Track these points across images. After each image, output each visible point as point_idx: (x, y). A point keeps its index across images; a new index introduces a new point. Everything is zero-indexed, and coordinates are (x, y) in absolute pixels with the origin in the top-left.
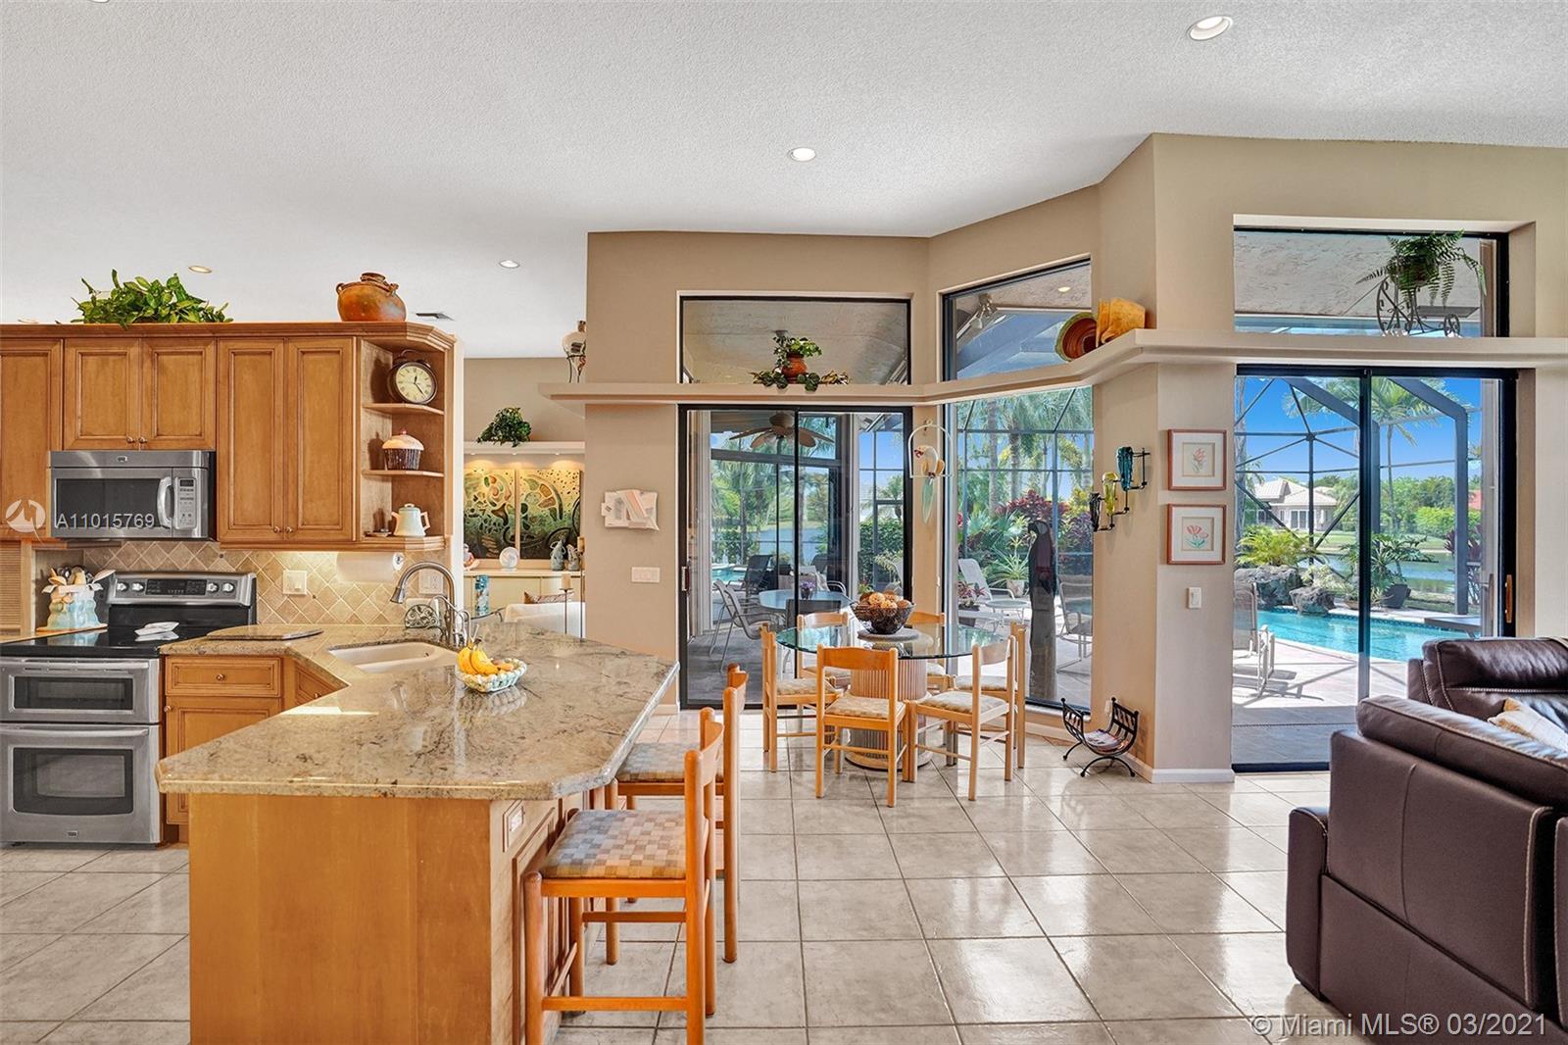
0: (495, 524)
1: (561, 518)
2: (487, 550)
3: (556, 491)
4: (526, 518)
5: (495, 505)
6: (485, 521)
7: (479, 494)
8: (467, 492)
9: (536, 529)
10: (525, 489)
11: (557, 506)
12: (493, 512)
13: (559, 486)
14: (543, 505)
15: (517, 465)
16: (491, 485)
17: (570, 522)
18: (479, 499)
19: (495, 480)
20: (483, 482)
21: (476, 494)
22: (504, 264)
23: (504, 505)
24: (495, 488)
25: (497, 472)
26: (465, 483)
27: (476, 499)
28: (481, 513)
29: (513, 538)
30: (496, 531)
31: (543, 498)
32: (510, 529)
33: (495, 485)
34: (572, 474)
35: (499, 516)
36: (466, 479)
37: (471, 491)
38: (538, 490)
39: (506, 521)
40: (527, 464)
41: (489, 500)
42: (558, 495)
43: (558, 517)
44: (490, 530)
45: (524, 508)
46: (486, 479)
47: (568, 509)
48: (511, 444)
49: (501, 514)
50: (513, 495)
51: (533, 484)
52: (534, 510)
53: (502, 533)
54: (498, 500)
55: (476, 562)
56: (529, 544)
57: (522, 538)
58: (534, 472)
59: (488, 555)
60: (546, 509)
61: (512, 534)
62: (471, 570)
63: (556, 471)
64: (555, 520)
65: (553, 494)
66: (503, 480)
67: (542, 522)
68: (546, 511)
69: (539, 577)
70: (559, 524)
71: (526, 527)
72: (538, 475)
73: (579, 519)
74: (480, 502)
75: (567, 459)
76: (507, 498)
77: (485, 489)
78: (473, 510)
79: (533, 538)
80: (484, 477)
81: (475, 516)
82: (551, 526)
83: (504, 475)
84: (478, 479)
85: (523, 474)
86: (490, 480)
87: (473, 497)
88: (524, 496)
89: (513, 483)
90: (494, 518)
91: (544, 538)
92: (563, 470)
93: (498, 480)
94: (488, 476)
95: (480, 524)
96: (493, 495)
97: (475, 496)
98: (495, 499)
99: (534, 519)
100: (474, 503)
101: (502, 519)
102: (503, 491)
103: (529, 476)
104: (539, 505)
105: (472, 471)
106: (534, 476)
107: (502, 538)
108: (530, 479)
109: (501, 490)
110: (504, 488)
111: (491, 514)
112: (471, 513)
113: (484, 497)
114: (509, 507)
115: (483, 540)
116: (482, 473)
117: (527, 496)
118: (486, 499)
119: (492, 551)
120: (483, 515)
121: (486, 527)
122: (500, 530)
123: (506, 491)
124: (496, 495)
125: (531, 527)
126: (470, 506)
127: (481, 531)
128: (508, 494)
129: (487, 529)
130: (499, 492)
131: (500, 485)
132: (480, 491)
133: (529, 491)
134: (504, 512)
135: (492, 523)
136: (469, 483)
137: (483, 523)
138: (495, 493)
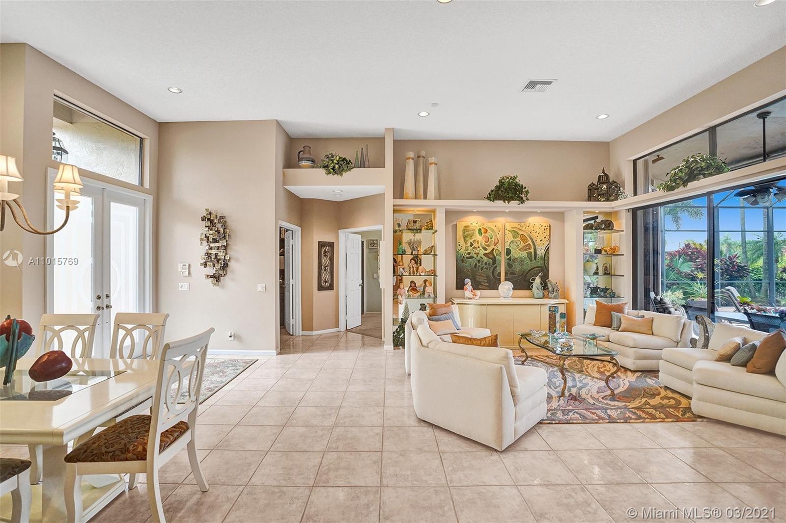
0: (486, 264)
1: (535, 259)
2: (480, 283)
3: (532, 239)
4: (509, 259)
5: (486, 250)
6: (479, 261)
7: (474, 241)
8: (465, 240)
9: (517, 268)
10: (509, 237)
11: (532, 250)
12: (484, 254)
13: (534, 235)
14: (523, 249)
16: (483, 234)
17: (542, 262)
18: (474, 245)
19: (487, 230)
20: (477, 232)
23: (494, 249)
24: (486, 237)
25: (488, 225)
26: (464, 233)
28: (475, 256)
29: (499, 274)
30: (487, 269)
31: (522, 245)
32: (498, 268)
33: (486, 234)
34: (543, 227)
35: (489, 258)
36: (464, 230)
37: (468, 239)
38: (519, 239)
39: (494, 262)
40: (511, 219)
41: (481, 245)
42: (533, 242)
43: (533, 258)
44: (482, 269)
45: (508, 252)
46: (480, 230)
47: (541, 252)
48: (518, 202)
49: (491, 256)
50: (500, 242)
51: (515, 233)
52: (516, 254)
53: (491, 272)
54: (488, 246)
56: (512, 278)
57: (506, 274)
58: (516, 225)
59: (480, 287)
60: (525, 252)
61: (498, 271)
63: (532, 225)
64: (531, 261)
65: (530, 242)
66: (493, 231)
67: (522, 261)
68: (524, 254)
70: (534, 264)
71: (509, 265)
72: (519, 227)
73: (548, 260)
74: (475, 248)
75: (539, 216)
76: (496, 244)
77: (479, 238)
78: (469, 254)
79: (515, 274)
80: (478, 228)
81: (471, 257)
82: (529, 264)
83: (494, 228)
84: (473, 230)
85: (508, 227)
86: (483, 231)
87: (469, 244)
88: (508, 243)
89: (500, 233)
90: (486, 259)
91: (523, 274)
92: (536, 223)
93: (489, 230)
94: (481, 228)
95: (474, 264)
96: (485, 242)
97: (471, 242)
98: (486, 245)
99: (515, 260)
100: (470, 248)
101: (491, 260)
102: (493, 239)
103: (512, 228)
104: (520, 250)
105: (469, 224)
106: (516, 228)
107: (491, 275)
108: (513, 230)
109: (491, 239)
110: (493, 236)
111: (483, 256)
112: (468, 256)
113: (478, 244)
114: (497, 251)
115: (476, 276)
116: (477, 225)
117: (510, 243)
118: (479, 245)
119: (484, 284)
120: (477, 257)
121: (479, 266)
122: (490, 268)
123: (495, 239)
124: (487, 242)
125: (514, 266)
126: (467, 250)
127: (475, 269)
128: (496, 241)
129: (480, 268)
130: (490, 240)
131: (490, 234)
132: (475, 239)
133: (512, 239)
134: (494, 255)
135: (484, 263)
136: (466, 233)
137: (478, 263)
138: (487, 240)
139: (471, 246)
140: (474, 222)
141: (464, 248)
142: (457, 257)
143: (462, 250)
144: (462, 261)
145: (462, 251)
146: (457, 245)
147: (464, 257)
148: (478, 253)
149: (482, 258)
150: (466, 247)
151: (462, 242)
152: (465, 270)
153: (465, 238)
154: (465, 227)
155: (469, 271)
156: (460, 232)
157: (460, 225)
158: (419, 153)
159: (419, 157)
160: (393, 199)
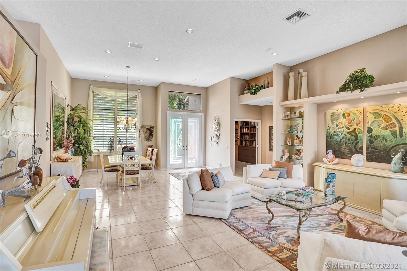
0: (349, 140)
1: (401, 136)
2: (344, 154)
3: (396, 118)
4: (370, 136)
5: (349, 129)
7: (339, 123)
9: (379, 144)
10: (370, 119)
11: (397, 129)
12: (348, 133)
13: (399, 115)
14: (386, 128)
15: (365, 105)
16: (346, 118)
18: (340, 126)
20: (342, 116)
21: (337, 123)
23: (356, 128)
24: (349, 119)
25: (351, 110)
26: (332, 117)
27: (337, 126)
29: (361, 148)
30: (350, 143)
31: (386, 124)
32: (359, 143)
33: (349, 118)
35: (352, 135)
36: (332, 115)
37: (335, 121)
38: (381, 119)
39: (356, 137)
40: (373, 103)
41: (345, 126)
42: (398, 121)
43: (398, 136)
44: (346, 143)
45: (370, 130)
46: (344, 115)
48: (359, 90)
49: (353, 134)
50: (362, 123)
51: (377, 115)
52: (377, 131)
53: (354, 145)
54: (351, 126)
55: (337, 160)
56: (373, 152)
57: (368, 149)
58: (378, 107)
59: (344, 157)
60: (389, 130)
61: (360, 146)
62: (332, 164)
63: (397, 105)
64: (395, 138)
65: (394, 121)
66: (355, 114)
67: (384, 138)
68: (387, 132)
69: (380, 177)
70: (398, 141)
71: (371, 142)
72: (381, 109)
74: (340, 128)
76: (357, 125)
77: (342, 120)
79: (376, 149)
80: (343, 113)
81: (338, 134)
82: (393, 142)
83: (356, 112)
84: (339, 115)
85: (370, 109)
86: (346, 115)
88: (370, 123)
89: (362, 115)
90: (349, 136)
92: (402, 103)
93: (351, 114)
94: (345, 113)
95: (340, 139)
96: (348, 123)
97: (337, 124)
98: (349, 126)
99: (377, 137)
100: (336, 128)
101: (354, 137)
102: (355, 121)
103: (374, 110)
104: (382, 128)
105: (335, 111)
106: (378, 110)
107: (354, 148)
108: (375, 112)
110: (355, 119)
111: (346, 134)
112: (334, 133)
114: (359, 130)
115: (341, 149)
116: (341, 111)
117: (372, 123)
118: (343, 125)
119: (347, 155)
120: (342, 134)
121: (343, 141)
122: (352, 143)
123: (357, 121)
124: (350, 123)
125: (375, 142)
126: (334, 130)
127: (340, 143)
128: (358, 122)
129: (344, 143)
130: (352, 121)
131: (353, 117)
132: (340, 121)
133: (374, 119)
134: (356, 133)
135: (347, 139)
136: (333, 117)
137: (342, 139)
138: (350, 122)
140: (340, 109)
141: (332, 128)
142: (327, 135)
143: (330, 130)
144: (331, 137)
146: (327, 126)
147: (331, 134)
148: (343, 132)
149: (346, 136)
150: (333, 127)
151: (330, 124)
152: (333, 144)
153: (332, 121)
154: (333, 113)
155: (335, 145)
156: (329, 117)
157: (329, 112)
158: (299, 71)
159: (299, 73)
160: (280, 102)
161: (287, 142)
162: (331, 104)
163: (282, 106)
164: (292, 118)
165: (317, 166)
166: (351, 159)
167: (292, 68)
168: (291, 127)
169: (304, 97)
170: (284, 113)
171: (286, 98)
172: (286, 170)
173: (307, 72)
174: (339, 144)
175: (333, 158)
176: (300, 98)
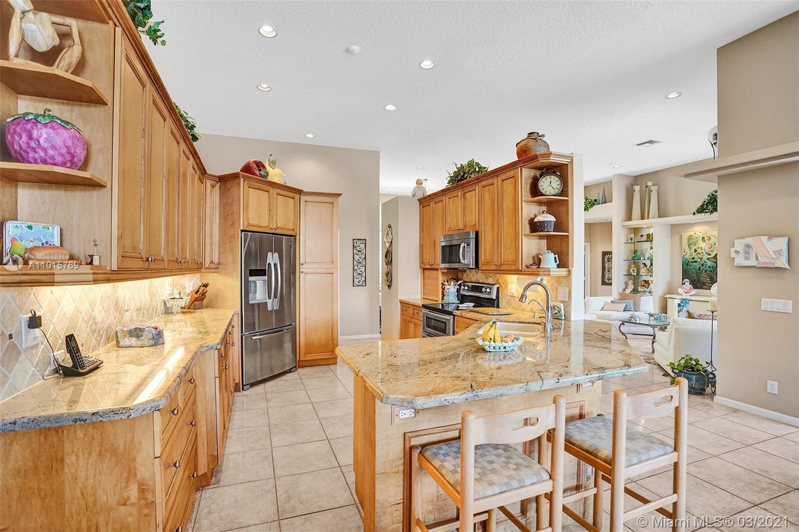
0: (709, 267)
2: (704, 284)
5: (710, 255)
7: (698, 248)
8: (689, 247)
12: (708, 259)
16: (707, 242)
18: (698, 251)
19: (710, 238)
20: (701, 240)
21: (696, 248)
22: (670, 97)
24: (710, 244)
25: (711, 233)
26: (689, 241)
27: (696, 251)
28: (699, 260)
30: (711, 271)
33: (710, 242)
36: (689, 239)
37: (692, 246)
41: (704, 250)
44: (706, 271)
46: (703, 238)
49: (714, 260)
54: (712, 251)
55: (695, 291)
59: (704, 287)
66: (716, 238)
74: (698, 253)
77: (702, 245)
78: (693, 258)
80: (702, 236)
81: (696, 262)
84: (697, 238)
86: (706, 238)
87: (694, 250)
90: (709, 263)
93: (712, 238)
94: (704, 236)
95: (699, 267)
96: (708, 248)
98: (709, 251)
100: (694, 254)
101: (713, 264)
105: (693, 233)
109: (715, 245)
110: (717, 243)
111: (706, 261)
112: (692, 260)
113: (701, 250)
115: (701, 278)
116: (701, 234)
119: (707, 284)
120: (701, 261)
121: (703, 269)
122: (713, 271)
126: (692, 255)
127: (699, 271)
129: (704, 270)
130: (713, 246)
131: (713, 241)
132: (699, 246)
134: (717, 259)
135: (708, 266)
136: (691, 241)
137: (701, 267)
138: (710, 247)
139: (695, 252)
140: (699, 231)
142: (683, 261)
144: (687, 265)
145: (687, 257)
146: (683, 252)
147: (688, 261)
148: (702, 258)
149: (706, 262)
150: (690, 253)
151: (687, 249)
152: (690, 272)
153: (689, 245)
154: (689, 236)
155: (693, 273)
156: (685, 241)
157: (686, 235)
158: (646, 184)
159: (647, 187)
160: (622, 222)
161: (631, 271)
162: (688, 225)
163: (623, 226)
164: (638, 242)
165: (670, 298)
166: (710, 289)
167: (637, 179)
168: (636, 252)
169: (654, 217)
170: (627, 236)
171: (629, 218)
172: (632, 302)
173: (657, 187)
174: (697, 272)
175: (691, 289)
176: (648, 219)
